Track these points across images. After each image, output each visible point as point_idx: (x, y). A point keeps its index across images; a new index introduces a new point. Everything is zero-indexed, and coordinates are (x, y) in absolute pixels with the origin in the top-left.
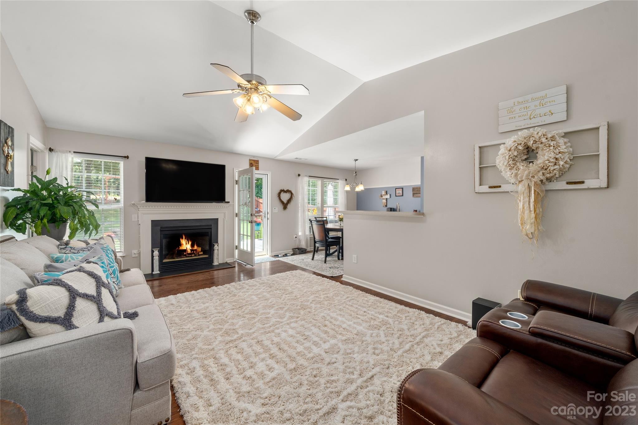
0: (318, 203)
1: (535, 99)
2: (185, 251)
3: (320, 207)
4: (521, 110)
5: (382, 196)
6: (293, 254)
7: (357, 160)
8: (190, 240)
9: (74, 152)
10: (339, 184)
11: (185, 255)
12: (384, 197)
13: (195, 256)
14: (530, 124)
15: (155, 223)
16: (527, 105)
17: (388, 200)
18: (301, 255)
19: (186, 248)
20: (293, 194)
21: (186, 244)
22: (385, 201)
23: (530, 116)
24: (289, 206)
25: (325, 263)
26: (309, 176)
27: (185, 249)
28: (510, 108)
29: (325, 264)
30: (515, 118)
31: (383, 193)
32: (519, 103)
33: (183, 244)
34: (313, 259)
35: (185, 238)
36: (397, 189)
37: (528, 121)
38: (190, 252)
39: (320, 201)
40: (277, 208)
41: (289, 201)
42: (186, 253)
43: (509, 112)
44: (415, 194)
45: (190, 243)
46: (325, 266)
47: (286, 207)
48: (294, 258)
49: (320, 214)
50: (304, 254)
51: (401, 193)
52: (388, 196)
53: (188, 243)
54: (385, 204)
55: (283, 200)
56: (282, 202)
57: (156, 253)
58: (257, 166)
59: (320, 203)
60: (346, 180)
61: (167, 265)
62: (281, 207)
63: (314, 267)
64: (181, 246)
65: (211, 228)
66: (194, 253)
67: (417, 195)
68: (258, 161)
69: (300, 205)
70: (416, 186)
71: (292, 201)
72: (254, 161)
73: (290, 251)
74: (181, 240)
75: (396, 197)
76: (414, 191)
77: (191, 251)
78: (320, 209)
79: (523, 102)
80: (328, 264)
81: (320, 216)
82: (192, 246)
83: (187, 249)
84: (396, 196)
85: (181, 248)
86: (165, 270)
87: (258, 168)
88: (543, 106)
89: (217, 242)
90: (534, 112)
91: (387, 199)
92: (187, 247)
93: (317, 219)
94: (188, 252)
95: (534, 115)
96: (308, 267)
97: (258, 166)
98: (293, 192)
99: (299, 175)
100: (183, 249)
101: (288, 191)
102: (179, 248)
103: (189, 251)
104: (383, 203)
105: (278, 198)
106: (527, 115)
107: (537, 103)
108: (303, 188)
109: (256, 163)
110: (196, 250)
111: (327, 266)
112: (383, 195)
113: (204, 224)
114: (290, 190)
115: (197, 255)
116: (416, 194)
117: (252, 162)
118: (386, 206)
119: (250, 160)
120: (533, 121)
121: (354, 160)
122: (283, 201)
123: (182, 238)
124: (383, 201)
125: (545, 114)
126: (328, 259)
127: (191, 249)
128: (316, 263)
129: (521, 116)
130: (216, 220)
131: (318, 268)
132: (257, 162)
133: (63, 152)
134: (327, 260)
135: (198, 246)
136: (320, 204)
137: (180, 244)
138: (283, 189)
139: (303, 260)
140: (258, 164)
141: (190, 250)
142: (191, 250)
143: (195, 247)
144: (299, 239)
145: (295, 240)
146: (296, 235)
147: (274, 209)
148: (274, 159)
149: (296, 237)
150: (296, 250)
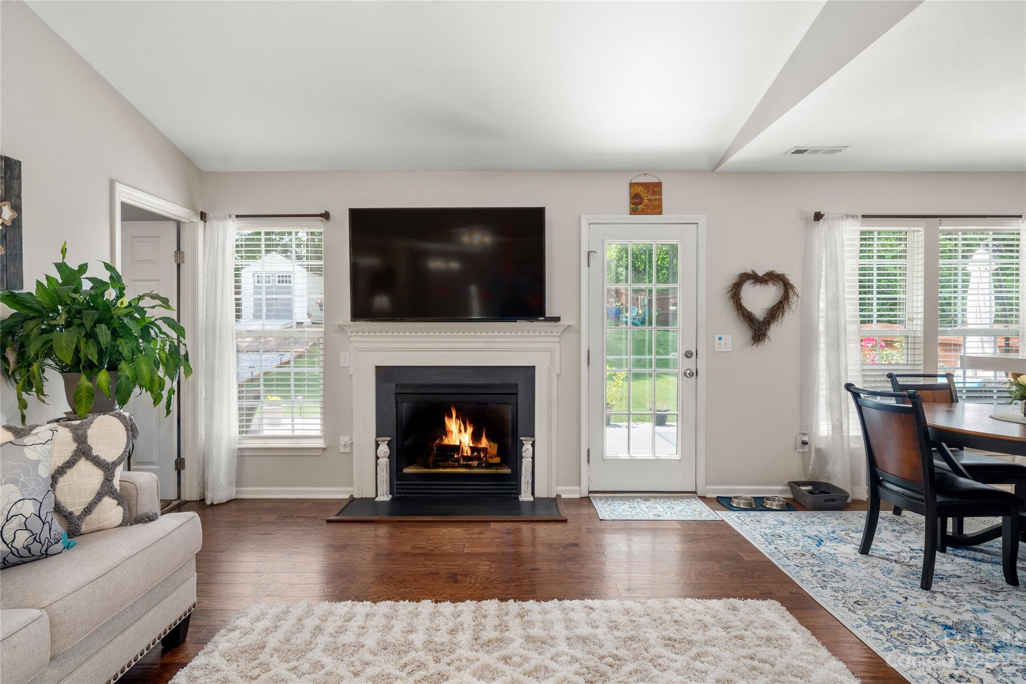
0: (911, 320)
2: (457, 448)
3: (920, 334)
6: (790, 505)
8: (470, 423)
9: (237, 216)
11: (458, 460)
13: (479, 466)
15: (384, 374)
18: (821, 514)
19: (460, 443)
20: (792, 287)
21: (460, 431)
24: (775, 331)
25: (926, 585)
26: (864, 216)
27: (458, 444)
29: (924, 596)
33: (452, 432)
34: (865, 549)
35: (457, 417)
38: (469, 454)
39: (921, 310)
40: (727, 338)
41: (776, 312)
42: (458, 454)
45: (470, 430)
46: (919, 611)
47: (764, 335)
48: (783, 523)
49: (920, 358)
50: (837, 513)
53: (465, 431)
55: (749, 309)
56: (747, 317)
57: (384, 449)
58: (657, 203)
59: (921, 316)
61: (410, 482)
62: (742, 333)
63: (856, 595)
64: (446, 435)
65: (517, 394)
66: (478, 458)
68: (659, 185)
69: (822, 327)
71: (786, 314)
72: (646, 185)
73: (780, 488)
74: (446, 419)
77: (472, 452)
78: (922, 340)
80: (940, 598)
81: (921, 367)
82: (476, 437)
83: (463, 445)
85: (447, 441)
86: (406, 493)
87: (660, 206)
89: (532, 435)
92: (463, 440)
93: (901, 381)
94: (465, 454)
96: (828, 592)
97: (660, 200)
98: (794, 279)
99: (818, 216)
100: (452, 443)
101: (772, 277)
102: (442, 440)
103: (467, 452)
105: (732, 300)
108: (834, 264)
109: (654, 193)
110: (485, 450)
111: (936, 612)
113: (498, 381)
114: (779, 272)
115: (483, 465)
117: (640, 190)
119: (632, 185)
122: (749, 312)
123: (451, 416)
126: (945, 563)
127: (471, 445)
128: (878, 573)
130: (529, 372)
131: (878, 613)
132: (655, 188)
133: (220, 218)
134: (937, 566)
135: (490, 438)
136: (921, 322)
137: (444, 431)
138: (753, 272)
139: (820, 542)
140: (660, 194)
141: (471, 447)
142: (473, 449)
143: (484, 443)
144: (818, 451)
145: (801, 451)
146: (804, 434)
147: (717, 341)
148: (714, 170)
149: (805, 443)
150: (803, 488)
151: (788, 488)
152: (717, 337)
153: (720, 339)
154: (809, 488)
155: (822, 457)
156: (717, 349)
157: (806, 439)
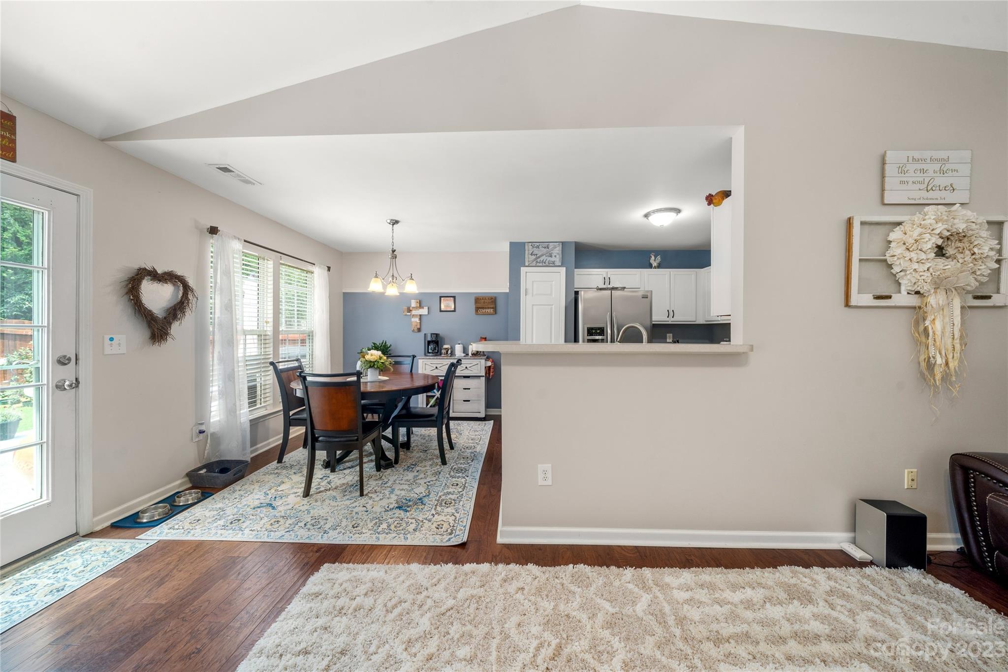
1: (934, 160)
3: (269, 333)
4: (916, 172)
5: (411, 310)
6: (205, 493)
7: (397, 222)
10: (316, 275)
12: (414, 312)
14: (927, 199)
16: (925, 167)
17: (424, 319)
20: (190, 289)
22: (417, 320)
23: (928, 186)
24: (176, 328)
28: (901, 166)
30: (908, 183)
31: (414, 304)
32: (914, 160)
34: (308, 492)
36: (442, 298)
37: (924, 194)
39: (271, 315)
40: (121, 339)
41: (177, 310)
43: (900, 171)
44: (480, 308)
47: (167, 334)
51: (453, 307)
52: (424, 311)
54: (416, 325)
55: (149, 307)
56: (145, 315)
58: (6, 143)
59: (271, 320)
60: (329, 268)
62: (136, 333)
67: (484, 311)
68: (12, 120)
70: (480, 295)
71: (187, 313)
75: (441, 313)
76: (479, 303)
79: (920, 160)
84: (441, 311)
87: (13, 151)
88: (943, 174)
90: (933, 180)
91: (420, 315)
95: (932, 185)
97: (14, 142)
98: (191, 283)
99: (213, 231)
101: (171, 278)
104: (413, 324)
105: (126, 297)
106: (924, 184)
107: (937, 167)
112: (414, 307)
114: (178, 273)
116: (483, 308)
118: (419, 330)
120: (931, 194)
121: (389, 221)
122: (147, 311)
124: (413, 320)
125: (945, 187)
129: (916, 182)
132: (4, 121)
136: (271, 324)
140: (15, 136)
144: (213, 434)
145: (197, 440)
146: (202, 424)
147: (107, 342)
148: (103, 140)
149: (201, 432)
150: (201, 472)
151: (187, 479)
152: (108, 337)
153: (112, 339)
154: (204, 470)
155: (216, 439)
156: (108, 350)
157: (203, 428)
